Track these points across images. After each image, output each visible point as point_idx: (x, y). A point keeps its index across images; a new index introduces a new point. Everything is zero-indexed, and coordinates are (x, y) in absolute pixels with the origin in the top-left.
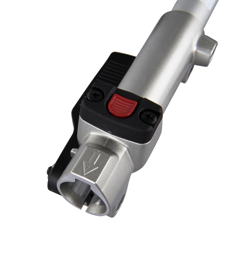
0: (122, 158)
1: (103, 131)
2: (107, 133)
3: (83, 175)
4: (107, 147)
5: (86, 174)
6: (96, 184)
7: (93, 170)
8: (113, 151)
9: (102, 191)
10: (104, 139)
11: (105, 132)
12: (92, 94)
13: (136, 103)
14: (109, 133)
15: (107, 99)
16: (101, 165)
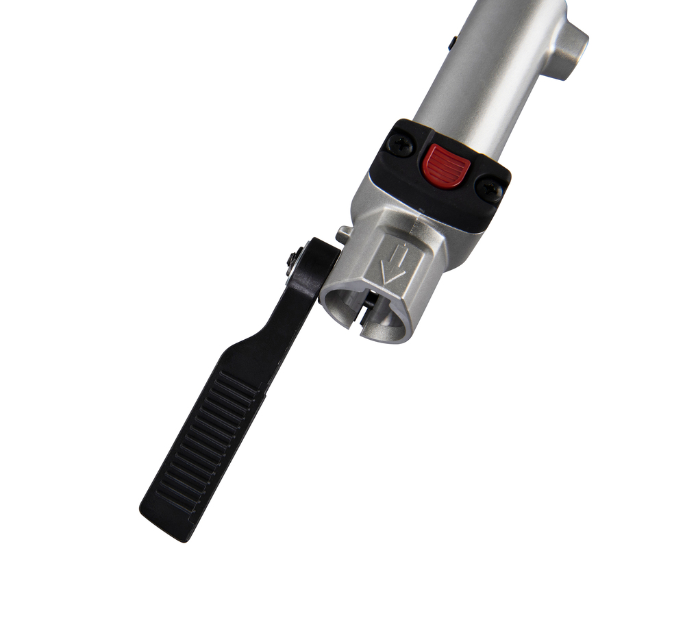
0: (438, 253)
1: (410, 208)
2: (416, 211)
3: (381, 284)
4: (415, 235)
5: (387, 282)
6: (402, 300)
7: (398, 276)
8: (425, 242)
9: (408, 310)
10: (409, 220)
11: (414, 210)
12: (395, 143)
13: (469, 164)
14: (420, 211)
15: (421, 152)
16: (410, 267)
